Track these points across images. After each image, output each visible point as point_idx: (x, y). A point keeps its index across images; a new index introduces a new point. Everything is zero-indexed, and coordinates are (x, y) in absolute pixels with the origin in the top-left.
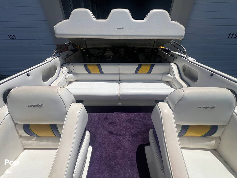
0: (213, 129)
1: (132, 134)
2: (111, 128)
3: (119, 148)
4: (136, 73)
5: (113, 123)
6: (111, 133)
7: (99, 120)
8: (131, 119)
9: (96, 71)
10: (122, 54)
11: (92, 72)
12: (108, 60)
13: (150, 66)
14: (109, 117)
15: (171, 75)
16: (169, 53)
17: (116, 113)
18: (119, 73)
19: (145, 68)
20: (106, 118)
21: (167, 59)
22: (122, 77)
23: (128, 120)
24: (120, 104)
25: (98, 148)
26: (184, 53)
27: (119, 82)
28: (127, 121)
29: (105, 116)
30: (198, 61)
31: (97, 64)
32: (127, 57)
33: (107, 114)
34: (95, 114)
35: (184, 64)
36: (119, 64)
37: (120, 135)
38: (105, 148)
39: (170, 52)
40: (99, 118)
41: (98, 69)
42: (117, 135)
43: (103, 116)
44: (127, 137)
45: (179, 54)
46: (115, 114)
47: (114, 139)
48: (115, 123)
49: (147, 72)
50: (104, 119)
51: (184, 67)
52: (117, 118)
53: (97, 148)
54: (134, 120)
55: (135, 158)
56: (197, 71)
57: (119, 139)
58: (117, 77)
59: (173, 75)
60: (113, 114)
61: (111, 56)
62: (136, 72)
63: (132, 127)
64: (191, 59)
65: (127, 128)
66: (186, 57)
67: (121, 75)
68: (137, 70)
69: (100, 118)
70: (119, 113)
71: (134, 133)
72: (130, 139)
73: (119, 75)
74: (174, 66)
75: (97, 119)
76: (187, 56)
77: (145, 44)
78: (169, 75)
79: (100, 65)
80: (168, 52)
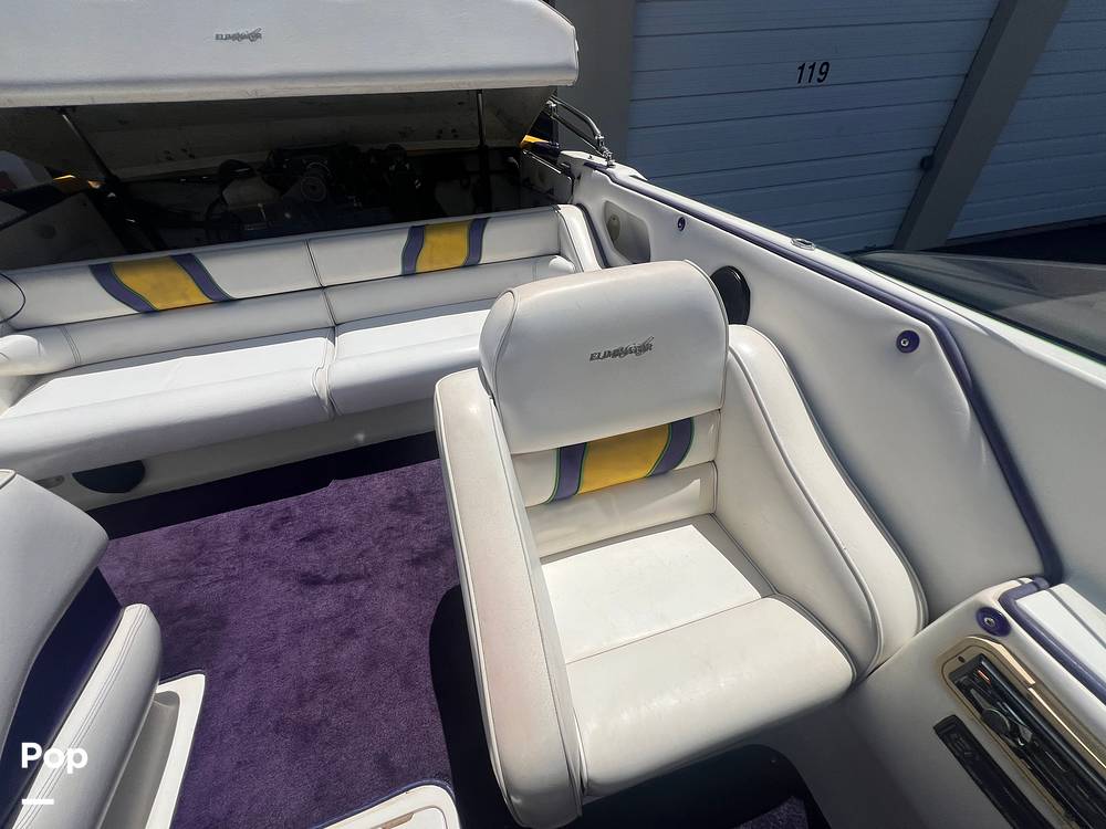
0: (680, 435)
1: (415, 556)
2: (311, 559)
3: (350, 633)
4: (409, 272)
5: (320, 532)
6: (312, 581)
7: (246, 538)
8: (410, 494)
9: (185, 296)
10: (314, 188)
11: (158, 306)
12: (249, 228)
13: (466, 230)
14: (298, 511)
15: (567, 259)
16: (554, 163)
17: (341, 482)
18: (323, 288)
19: (445, 243)
20: (284, 520)
21: (551, 191)
22: (344, 306)
23: (400, 499)
24: (361, 437)
25: (236, 670)
26: (596, 149)
27: (333, 330)
28: (393, 507)
29: (279, 515)
30: (651, 180)
31: (173, 257)
32: (352, 200)
33: (292, 501)
34: (225, 515)
35: (605, 199)
36: (307, 243)
37: (358, 577)
38: (275, 659)
39: (557, 153)
40: (243, 529)
41: (191, 281)
42: (338, 580)
43: (267, 515)
44: (390, 575)
45: (584, 156)
46: (333, 489)
47: (325, 602)
48: (330, 531)
49: (461, 262)
50: (274, 528)
51: (608, 216)
52: (342, 508)
53: (230, 674)
54: (426, 493)
55: (425, 650)
56: (642, 218)
57: (350, 597)
58: (314, 311)
59: (573, 257)
60: (319, 493)
61: (260, 205)
62: (408, 270)
63: (413, 526)
64: (623, 172)
65: (389, 538)
66: (608, 166)
67: (334, 297)
68: (410, 256)
69: (250, 530)
70: (352, 481)
71: (426, 548)
72: (403, 580)
73: (322, 297)
74: (571, 215)
75: (232, 537)
76: (608, 159)
77: (454, 131)
78: (558, 260)
79: (198, 256)
80: (552, 154)
